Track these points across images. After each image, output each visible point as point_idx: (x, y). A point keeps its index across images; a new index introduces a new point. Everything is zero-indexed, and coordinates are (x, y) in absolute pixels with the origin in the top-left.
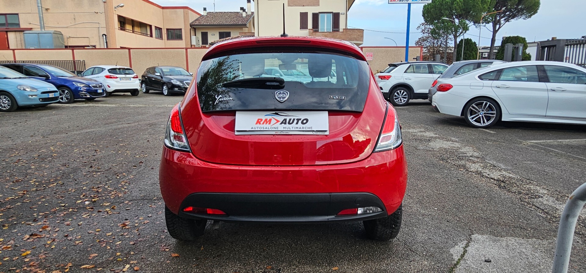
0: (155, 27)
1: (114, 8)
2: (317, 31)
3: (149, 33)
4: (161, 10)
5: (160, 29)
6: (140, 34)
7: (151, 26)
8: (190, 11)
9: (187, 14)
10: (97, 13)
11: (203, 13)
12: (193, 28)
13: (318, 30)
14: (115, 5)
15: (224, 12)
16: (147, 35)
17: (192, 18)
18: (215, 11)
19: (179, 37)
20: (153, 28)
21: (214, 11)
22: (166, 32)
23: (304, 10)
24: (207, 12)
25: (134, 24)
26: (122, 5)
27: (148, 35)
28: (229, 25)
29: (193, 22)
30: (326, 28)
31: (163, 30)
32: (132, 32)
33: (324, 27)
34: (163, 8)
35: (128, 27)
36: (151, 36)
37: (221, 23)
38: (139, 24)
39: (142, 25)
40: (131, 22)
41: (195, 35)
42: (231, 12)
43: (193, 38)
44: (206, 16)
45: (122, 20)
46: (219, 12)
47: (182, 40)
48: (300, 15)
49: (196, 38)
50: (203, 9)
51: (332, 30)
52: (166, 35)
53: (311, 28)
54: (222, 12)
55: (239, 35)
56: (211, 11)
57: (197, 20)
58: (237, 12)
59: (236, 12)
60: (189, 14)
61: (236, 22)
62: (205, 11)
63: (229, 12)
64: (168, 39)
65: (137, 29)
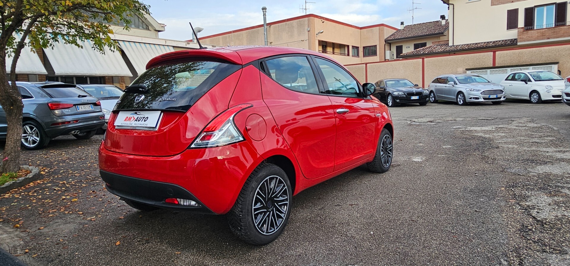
0: (352, 46)
1: (316, 34)
2: (532, 29)
3: (346, 53)
4: (359, 30)
5: (357, 48)
6: (339, 54)
7: (348, 46)
8: (385, 28)
9: (382, 30)
10: (303, 41)
11: (400, 27)
12: (388, 43)
13: (534, 27)
14: (317, 32)
15: (423, 23)
16: (344, 55)
17: (388, 33)
18: (414, 24)
19: (374, 53)
20: (350, 48)
21: (412, 24)
22: (362, 50)
23: (512, 6)
24: (405, 26)
25: (334, 46)
26: (322, 31)
27: (346, 55)
28: (424, 36)
29: (388, 38)
30: (545, 23)
31: (360, 48)
32: (332, 53)
33: (543, 23)
34: (361, 28)
35: (329, 49)
36: (348, 55)
37: (416, 35)
38: (339, 46)
39: (341, 46)
40: (332, 45)
41: (390, 50)
42: (430, 22)
43: (388, 52)
44: (403, 29)
45: (325, 44)
46: (417, 24)
47: (377, 56)
48: (508, 13)
49: (390, 53)
50: (400, 23)
51: (555, 24)
52: (362, 53)
53: (523, 26)
54: (421, 24)
55: (432, 45)
56: (409, 25)
57: (392, 35)
58: (437, 21)
59: (435, 22)
60: (384, 30)
61: (433, 32)
62: (402, 25)
63: (428, 23)
64: (364, 56)
65: (337, 50)
